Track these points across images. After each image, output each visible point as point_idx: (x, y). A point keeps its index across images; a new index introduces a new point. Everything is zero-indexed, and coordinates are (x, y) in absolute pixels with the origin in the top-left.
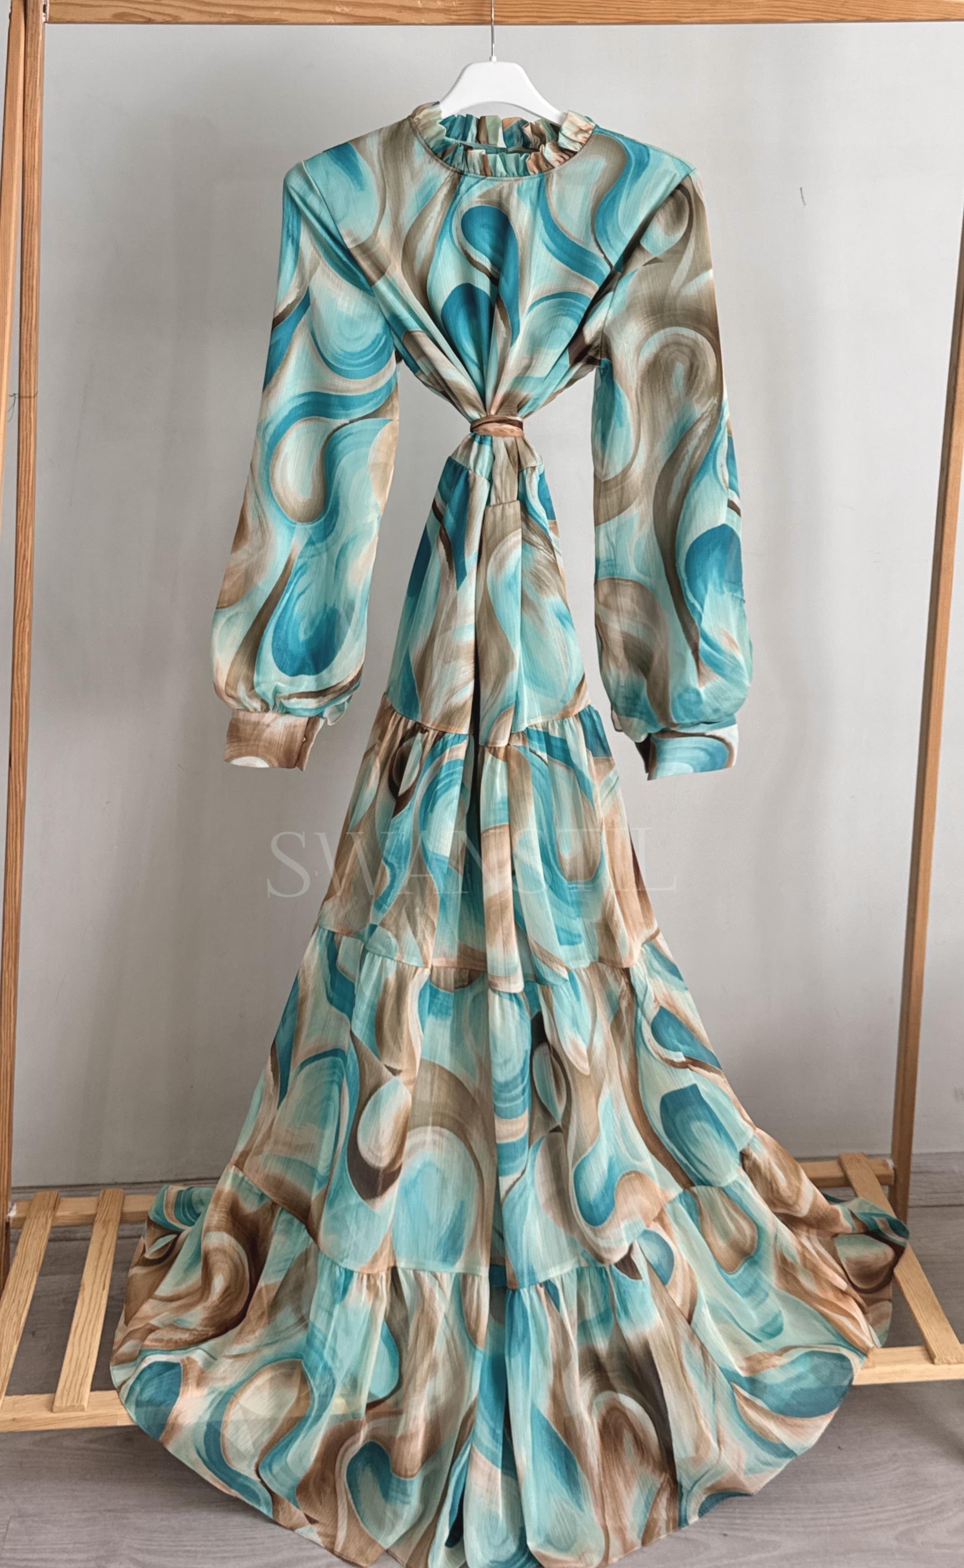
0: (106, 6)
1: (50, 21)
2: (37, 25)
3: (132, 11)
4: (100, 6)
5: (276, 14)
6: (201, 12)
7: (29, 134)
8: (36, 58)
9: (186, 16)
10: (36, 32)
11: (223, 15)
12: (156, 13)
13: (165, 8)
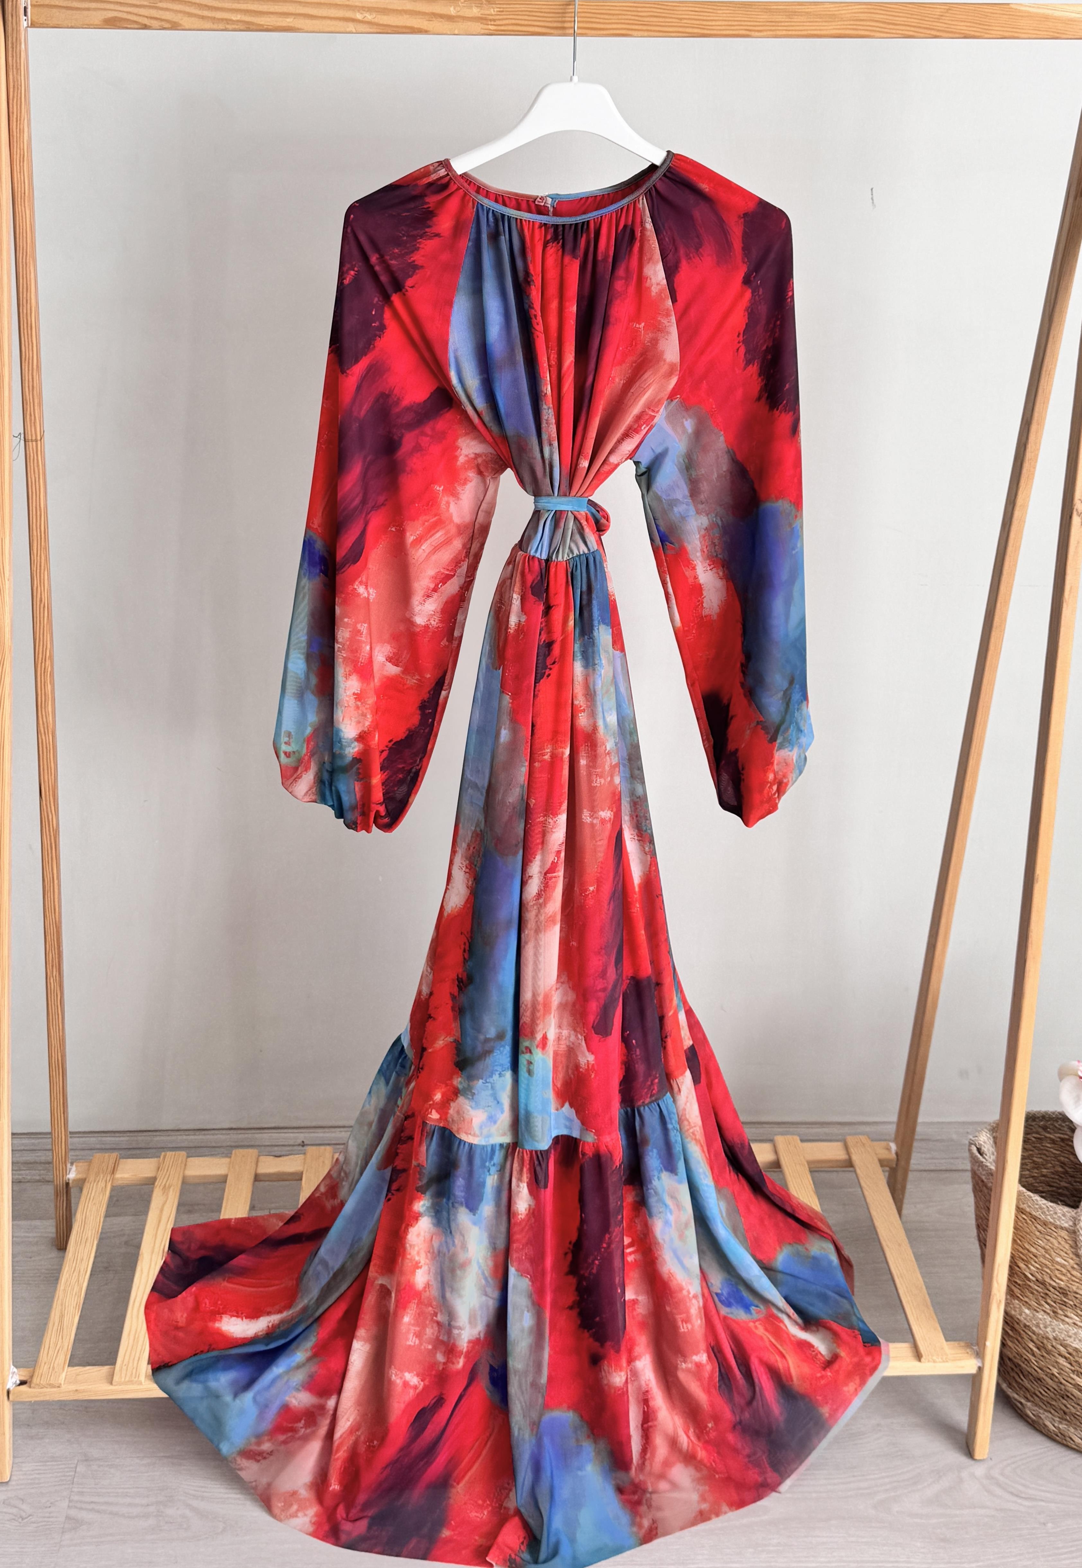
0: (95, 9)
1: (33, 25)
2: (18, 31)
3: (125, 16)
4: (88, 9)
5: (289, 21)
6: (203, 17)
7: (16, 158)
8: (18, 69)
9: (186, 21)
10: (18, 40)
11: (228, 21)
12: (152, 18)
13: (161, 12)
